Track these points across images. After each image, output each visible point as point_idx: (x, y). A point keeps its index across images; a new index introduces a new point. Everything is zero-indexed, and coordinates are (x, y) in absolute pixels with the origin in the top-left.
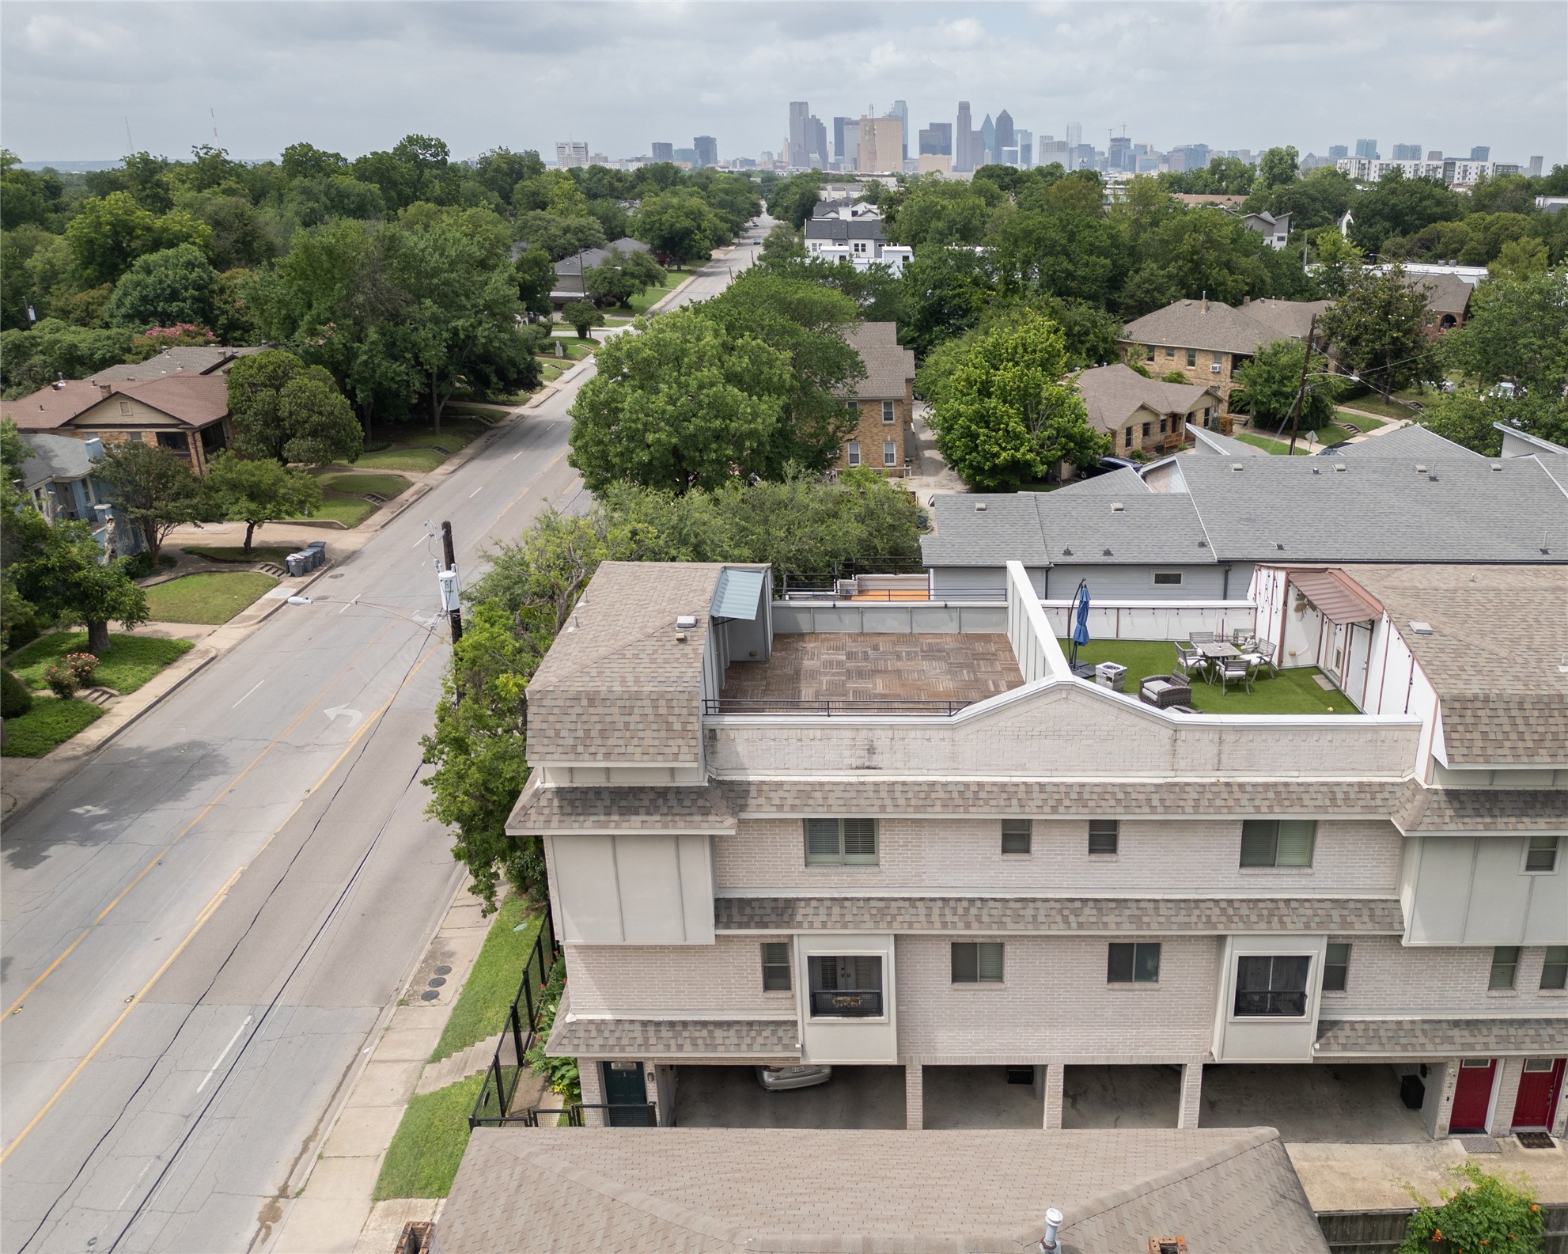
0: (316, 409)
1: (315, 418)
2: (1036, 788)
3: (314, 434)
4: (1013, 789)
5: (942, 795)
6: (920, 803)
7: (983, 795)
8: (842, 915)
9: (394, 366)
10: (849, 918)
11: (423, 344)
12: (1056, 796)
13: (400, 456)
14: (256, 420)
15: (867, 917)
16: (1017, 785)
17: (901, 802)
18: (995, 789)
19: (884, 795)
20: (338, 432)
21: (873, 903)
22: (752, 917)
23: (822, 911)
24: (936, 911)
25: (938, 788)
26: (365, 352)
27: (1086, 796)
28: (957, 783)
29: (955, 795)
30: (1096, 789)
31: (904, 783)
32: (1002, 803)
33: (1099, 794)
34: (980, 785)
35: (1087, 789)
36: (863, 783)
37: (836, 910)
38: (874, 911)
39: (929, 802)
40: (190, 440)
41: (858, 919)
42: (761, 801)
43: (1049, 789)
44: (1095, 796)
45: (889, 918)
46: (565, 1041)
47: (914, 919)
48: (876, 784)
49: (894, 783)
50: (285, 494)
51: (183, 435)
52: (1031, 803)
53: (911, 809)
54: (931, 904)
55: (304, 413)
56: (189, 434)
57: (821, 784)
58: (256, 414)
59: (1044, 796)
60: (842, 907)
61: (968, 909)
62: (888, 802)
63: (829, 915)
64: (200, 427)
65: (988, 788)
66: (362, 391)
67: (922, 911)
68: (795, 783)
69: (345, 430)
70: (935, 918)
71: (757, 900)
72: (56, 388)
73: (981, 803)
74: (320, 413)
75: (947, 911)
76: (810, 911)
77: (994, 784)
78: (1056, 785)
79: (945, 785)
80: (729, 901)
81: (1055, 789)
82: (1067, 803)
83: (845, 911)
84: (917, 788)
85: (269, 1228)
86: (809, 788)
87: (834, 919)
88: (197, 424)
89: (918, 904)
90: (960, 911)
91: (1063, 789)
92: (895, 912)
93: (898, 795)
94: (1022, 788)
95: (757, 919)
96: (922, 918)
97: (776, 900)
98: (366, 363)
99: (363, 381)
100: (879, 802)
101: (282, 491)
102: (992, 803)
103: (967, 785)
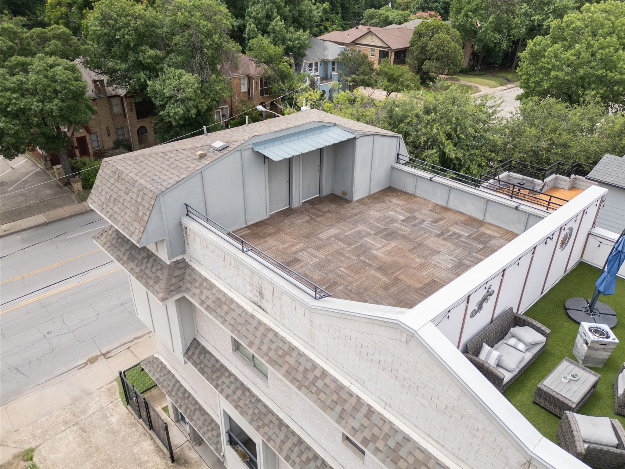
0: (442, 48)
1: (440, 52)
2: (364, 410)
3: (437, 59)
4: (345, 396)
5: (292, 361)
6: (275, 358)
7: (320, 384)
8: (240, 399)
9: (496, 35)
10: (241, 404)
11: (514, 26)
12: (376, 431)
13: (484, 79)
14: (417, 50)
15: (250, 412)
16: (351, 394)
17: (264, 348)
18: (332, 386)
19: (259, 334)
20: (448, 60)
21: (260, 406)
22: (201, 362)
23: (233, 387)
24: (289, 444)
25: (295, 354)
26: (485, 27)
27: (403, 453)
28: (309, 360)
29: (301, 369)
30: (418, 454)
31: (276, 334)
32: (329, 402)
33: (417, 460)
34: (324, 373)
35: (409, 446)
36: (253, 316)
37: (239, 393)
38: (256, 411)
39: (280, 361)
40: (390, 55)
41: (245, 408)
42: (197, 291)
43: (374, 418)
44: (411, 460)
45: (261, 423)
46: (148, 365)
47: (274, 437)
48: (260, 323)
49: (270, 330)
50: (402, 81)
51: (388, 52)
52: (350, 420)
53: (266, 358)
54: (290, 435)
55: (436, 49)
56: (390, 52)
57: (232, 301)
58: (418, 47)
59: (366, 422)
60: (243, 394)
61: (310, 460)
62: (257, 342)
63: (234, 393)
64: (394, 50)
65: (327, 381)
66: (478, 46)
67: (282, 436)
68: (221, 291)
69: (451, 60)
70: (286, 448)
71: (210, 353)
72: (357, 28)
73: (314, 390)
74: (443, 50)
75: (296, 450)
76: (227, 381)
77: (335, 380)
78: (384, 420)
79: (301, 355)
80: (199, 344)
81: (380, 424)
82: (380, 444)
83: (243, 398)
84: (281, 344)
85: (86, 365)
86: (223, 300)
87: (234, 398)
88: (393, 48)
89: (283, 428)
90: (304, 457)
91: (386, 428)
92: (267, 422)
93: (266, 341)
94: (353, 401)
95: (202, 366)
96: (278, 441)
97: (217, 361)
98: (484, 31)
99: (480, 40)
100: (251, 338)
101: (401, 79)
102: (322, 396)
103: (315, 366)
